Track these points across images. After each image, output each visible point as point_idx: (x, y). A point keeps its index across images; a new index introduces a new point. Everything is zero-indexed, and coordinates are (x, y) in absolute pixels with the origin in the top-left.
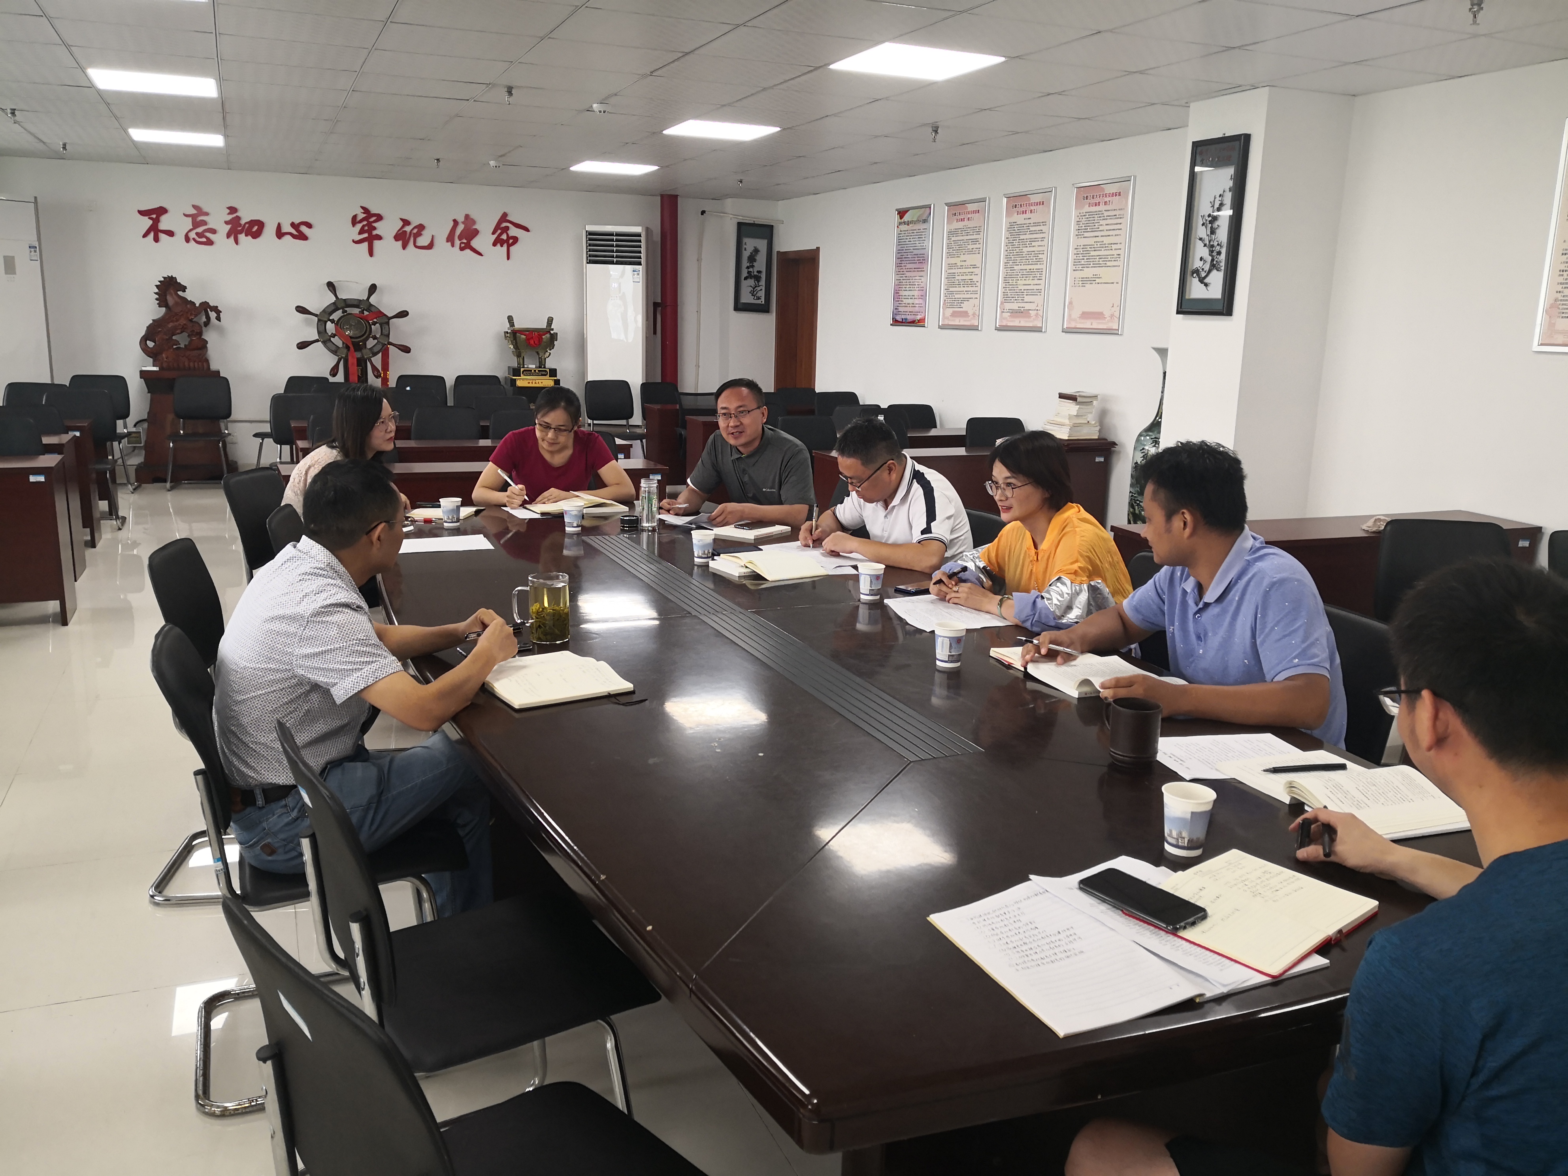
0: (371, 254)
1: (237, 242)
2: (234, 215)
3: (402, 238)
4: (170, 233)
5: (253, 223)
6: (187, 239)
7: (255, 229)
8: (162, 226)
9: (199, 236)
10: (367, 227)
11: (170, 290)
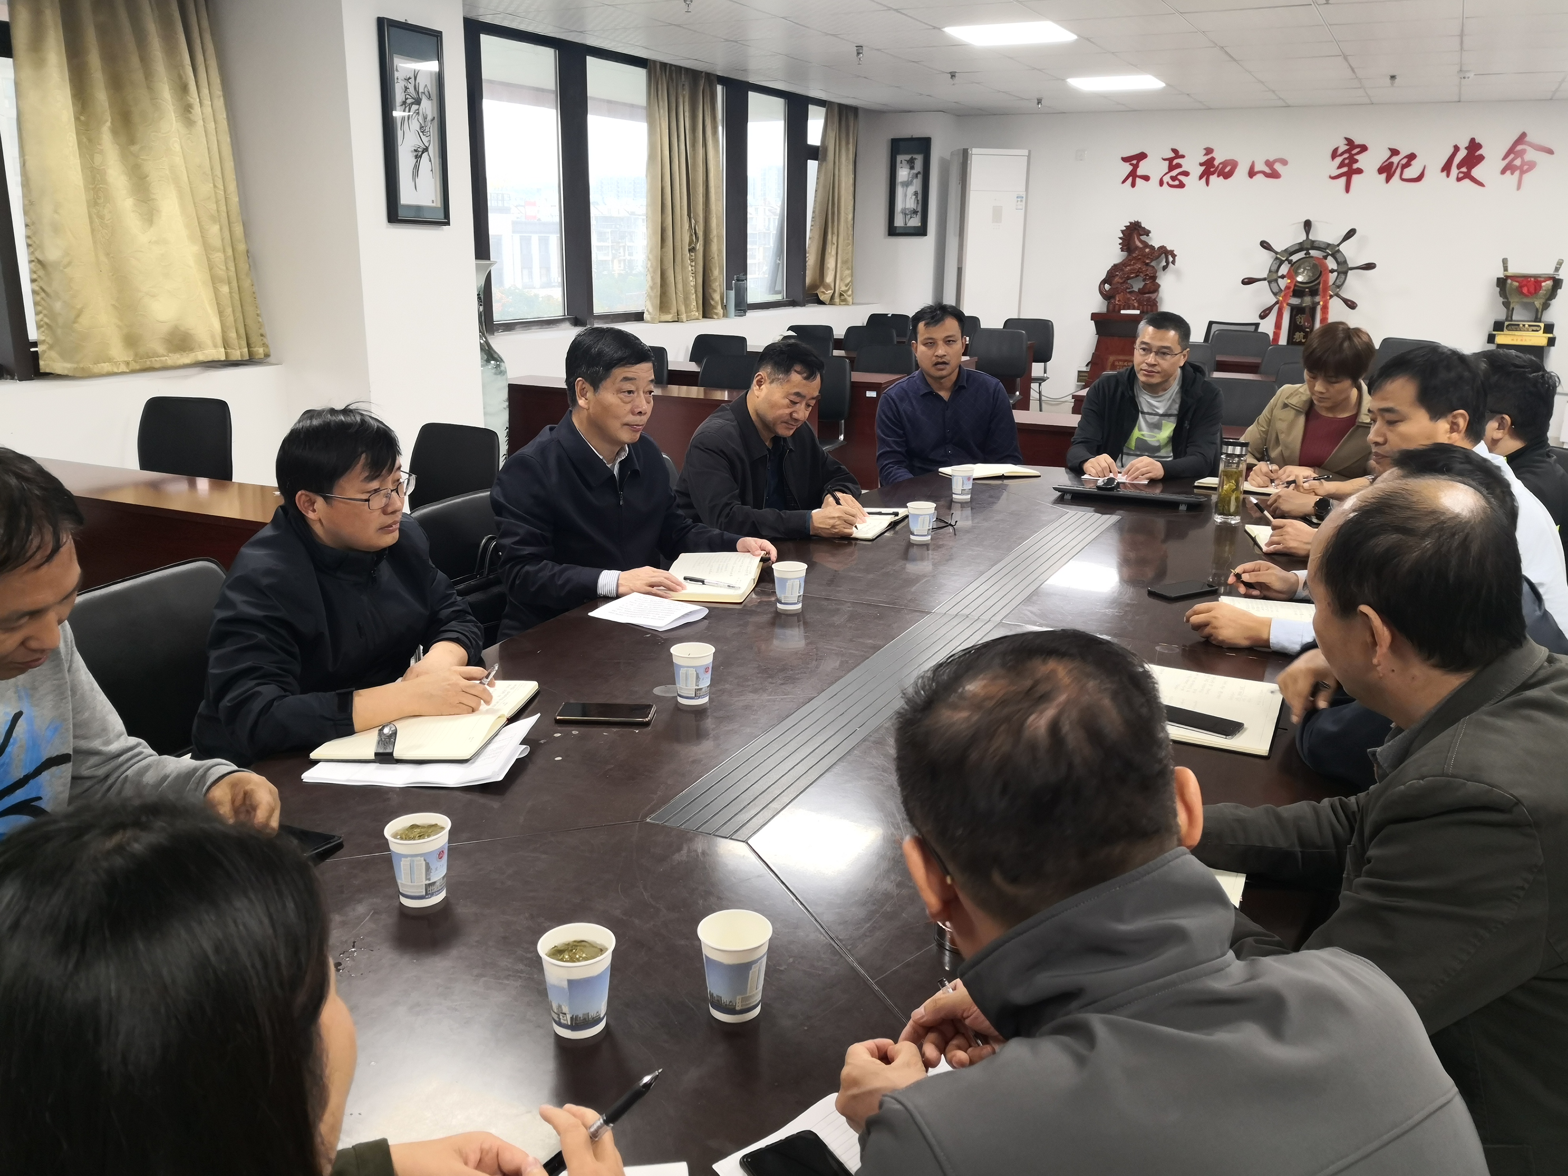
0: (1347, 189)
1: (1207, 183)
2: (1209, 157)
3: (1387, 170)
4: (1146, 178)
5: (1225, 164)
6: (1161, 183)
7: (1226, 171)
8: (1140, 172)
9: (1173, 178)
10: (1348, 160)
11: (1133, 234)
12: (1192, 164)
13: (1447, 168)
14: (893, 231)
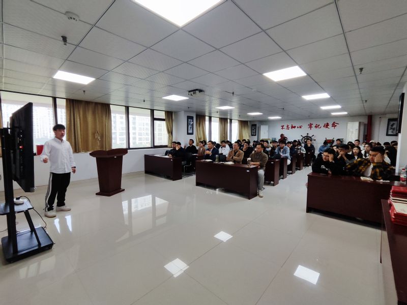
0: (311, 129)
1: (292, 129)
3: (316, 127)
5: (294, 126)
8: (283, 128)
10: (310, 126)
11: (282, 135)
12: (290, 127)
13: (324, 126)
14: (252, 135)
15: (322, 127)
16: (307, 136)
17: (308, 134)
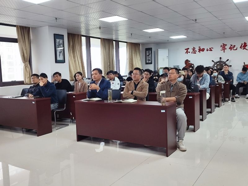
0: (224, 52)
1: (200, 52)
2: (200, 48)
3: (231, 48)
5: (203, 49)
6: (192, 53)
7: (203, 50)
8: (188, 51)
9: (194, 52)
10: (224, 47)
11: (187, 62)
12: (197, 49)
13: (241, 47)
14: (146, 63)
15: (239, 48)
16: (220, 62)
17: (220, 58)
